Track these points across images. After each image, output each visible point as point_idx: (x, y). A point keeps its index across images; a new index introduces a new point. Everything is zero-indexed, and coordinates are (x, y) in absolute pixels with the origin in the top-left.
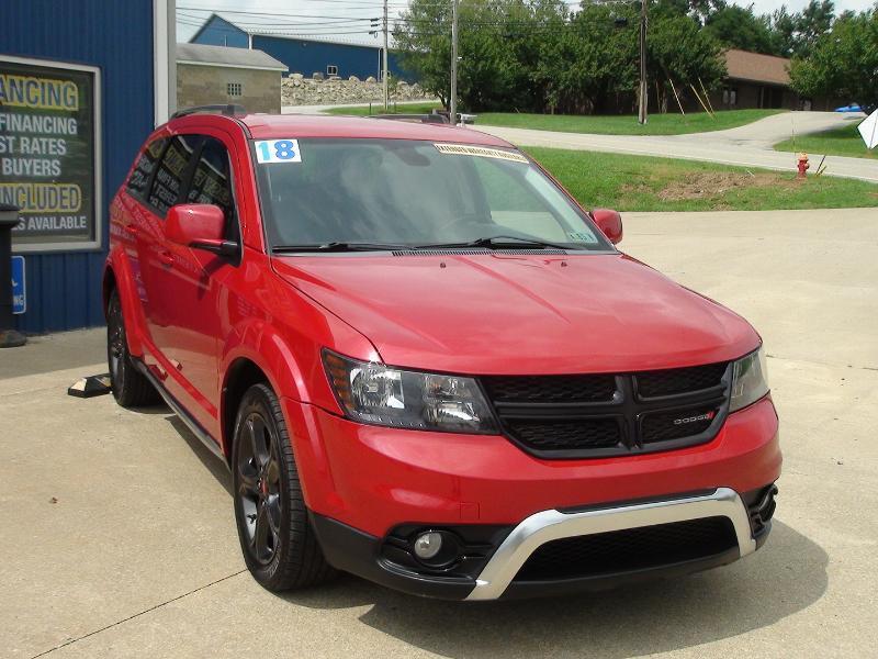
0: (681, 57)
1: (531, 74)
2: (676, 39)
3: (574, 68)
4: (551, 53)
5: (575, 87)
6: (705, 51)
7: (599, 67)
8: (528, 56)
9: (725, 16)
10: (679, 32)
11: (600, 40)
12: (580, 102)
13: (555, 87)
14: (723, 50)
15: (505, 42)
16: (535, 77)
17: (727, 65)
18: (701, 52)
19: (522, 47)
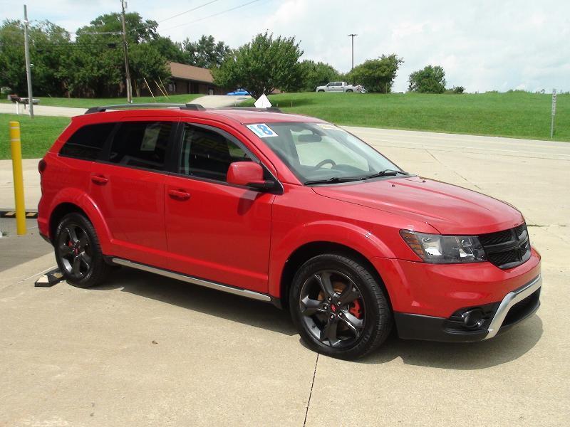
0: (146, 65)
1: (55, 74)
2: (142, 56)
3: (83, 71)
4: (68, 61)
5: (85, 82)
6: (158, 62)
7: (99, 70)
8: (53, 63)
9: (159, 42)
10: (143, 51)
11: (96, 55)
12: (86, 91)
13: (72, 81)
14: (168, 62)
15: (36, 54)
16: (58, 75)
17: (172, 70)
18: (156, 62)
19: (48, 58)
